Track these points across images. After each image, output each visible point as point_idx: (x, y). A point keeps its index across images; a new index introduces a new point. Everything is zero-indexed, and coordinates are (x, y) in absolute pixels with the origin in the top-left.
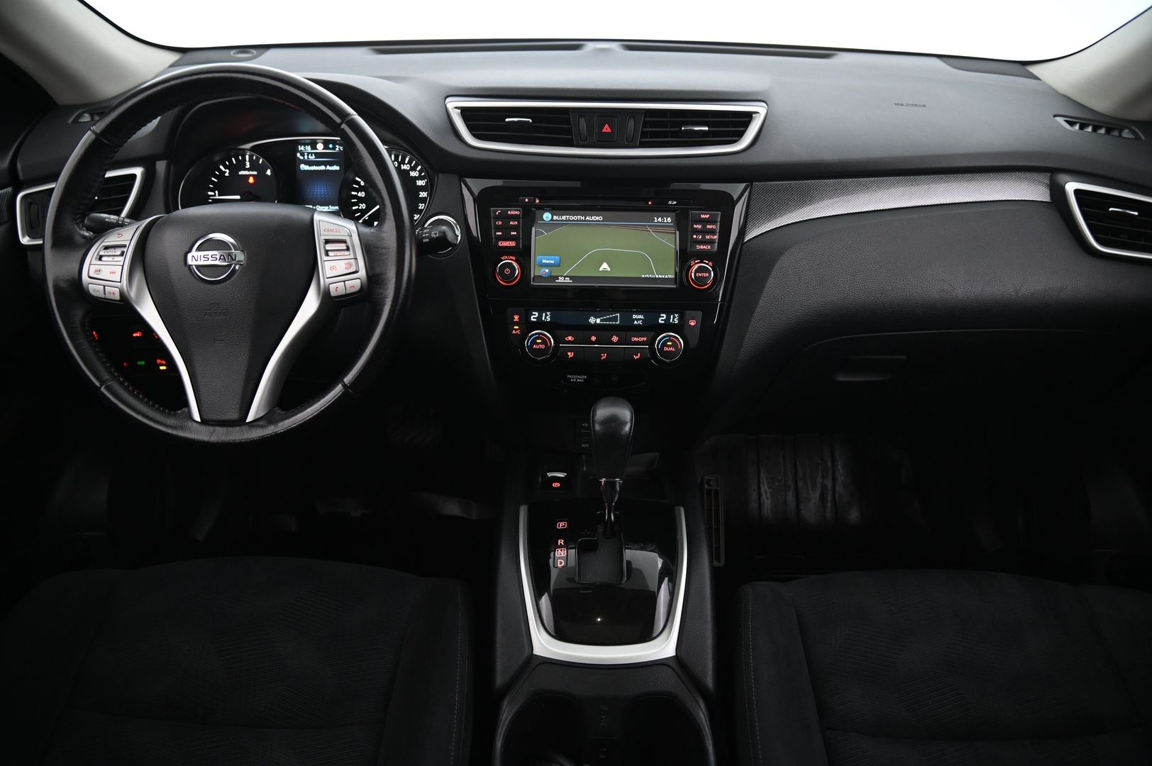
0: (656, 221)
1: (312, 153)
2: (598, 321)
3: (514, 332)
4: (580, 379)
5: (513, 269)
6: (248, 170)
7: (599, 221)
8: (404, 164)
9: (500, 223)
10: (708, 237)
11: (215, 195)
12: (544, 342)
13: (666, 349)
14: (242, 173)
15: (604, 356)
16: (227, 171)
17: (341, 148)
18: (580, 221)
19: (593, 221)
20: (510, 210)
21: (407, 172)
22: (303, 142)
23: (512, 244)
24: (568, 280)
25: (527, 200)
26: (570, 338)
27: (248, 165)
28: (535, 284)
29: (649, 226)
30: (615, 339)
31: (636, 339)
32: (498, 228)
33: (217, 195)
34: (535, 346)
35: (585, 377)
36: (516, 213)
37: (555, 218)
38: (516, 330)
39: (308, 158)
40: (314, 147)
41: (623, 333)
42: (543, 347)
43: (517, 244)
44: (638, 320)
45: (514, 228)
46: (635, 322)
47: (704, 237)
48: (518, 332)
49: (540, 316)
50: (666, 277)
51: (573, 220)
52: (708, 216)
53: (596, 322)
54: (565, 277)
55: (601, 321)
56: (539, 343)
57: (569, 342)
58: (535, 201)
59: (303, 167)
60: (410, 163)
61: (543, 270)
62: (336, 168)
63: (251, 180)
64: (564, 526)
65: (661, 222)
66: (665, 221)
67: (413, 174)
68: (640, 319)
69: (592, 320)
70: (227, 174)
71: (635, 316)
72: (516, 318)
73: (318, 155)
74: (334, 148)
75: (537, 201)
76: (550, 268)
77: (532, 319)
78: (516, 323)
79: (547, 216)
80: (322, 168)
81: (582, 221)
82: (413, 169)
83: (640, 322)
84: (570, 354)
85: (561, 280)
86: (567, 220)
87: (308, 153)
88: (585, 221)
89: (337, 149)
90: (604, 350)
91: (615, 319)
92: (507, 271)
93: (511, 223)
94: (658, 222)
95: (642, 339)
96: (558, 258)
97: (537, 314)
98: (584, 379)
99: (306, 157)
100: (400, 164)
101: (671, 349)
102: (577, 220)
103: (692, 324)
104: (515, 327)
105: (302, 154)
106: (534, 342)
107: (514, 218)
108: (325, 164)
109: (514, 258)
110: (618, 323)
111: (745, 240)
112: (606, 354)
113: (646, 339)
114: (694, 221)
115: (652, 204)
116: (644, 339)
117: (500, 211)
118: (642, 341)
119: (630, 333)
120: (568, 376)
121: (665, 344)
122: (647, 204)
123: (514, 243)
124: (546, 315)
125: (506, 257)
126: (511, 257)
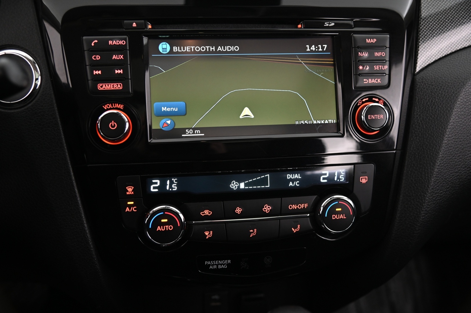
0: (308, 50)
2: (242, 186)
3: (127, 209)
4: (223, 264)
7: (234, 52)
9: (98, 58)
10: (376, 68)
12: (172, 221)
13: (335, 217)
15: (253, 233)
18: (210, 52)
19: (227, 52)
20: (112, 40)
23: (118, 86)
24: (198, 134)
25: (134, 25)
26: (207, 212)
28: (154, 141)
29: (300, 56)
30: (267, 208)
31: (294, 207)
32: (96, 65)
34: (159, 228)
35: (229, 261)
36: (121, 42)
37: (175, 49)
38: (130, 206)
41: (277, 200)
42: (170, 228)
43: (125, 86)
44: (293, 181)
45: (119, 64)
46: (291, 184)
47: (372, 68)
48: (133, 209)
49: (163, 185)
50: (326, 122)
51: (200, 52)
52: (375, 40)
53: (239, 187)
54: (194, 129)
55: (246, 185)
56: (165, 224)
57: (206, 217)
58: (146, 27)
61: (163, 121)
65: (315, 51)
66: (320, 50)
68: (296, 180)
69: (234, 185)
71: (289, 176)
72: (130, 190)
75: (150, 27)
76: (173, 118)
77: (152, 190)
78: (130, 198)
79: (164, 47)
81: (213, 52)
83: (297, 184)
84: (208, 234)
85: (189, 134)
86: (191, 52)
88: (216, 52)
90: (252, 225)
91: (264, 181)
92: (113, 125)
93: (114, 57)
94: (312, 51)
95: (302, 206)
96: (182, 104)
97: (158, 181)
98: (228, 265)
101: (341, 217)
102: (206, 52)
103: (364, 181)
104: (129, 203)
106: (158, 222)
107: (118, 49)
109: (121, 107)
110: (269, 186)
111: (418, 69)
112: (255, 230)
113: (307, 206)
114: (358, 47)
115: (303, 27)
116: (305, 205)
117: (96, 41)
118: (302, 208)
119: (285, 200)
120: (206, 262)
121: (332, 211)
122: (297, 28)
123: (120, 85)
124: (171, 183)
125: (110, 106)
126: (117, 106)
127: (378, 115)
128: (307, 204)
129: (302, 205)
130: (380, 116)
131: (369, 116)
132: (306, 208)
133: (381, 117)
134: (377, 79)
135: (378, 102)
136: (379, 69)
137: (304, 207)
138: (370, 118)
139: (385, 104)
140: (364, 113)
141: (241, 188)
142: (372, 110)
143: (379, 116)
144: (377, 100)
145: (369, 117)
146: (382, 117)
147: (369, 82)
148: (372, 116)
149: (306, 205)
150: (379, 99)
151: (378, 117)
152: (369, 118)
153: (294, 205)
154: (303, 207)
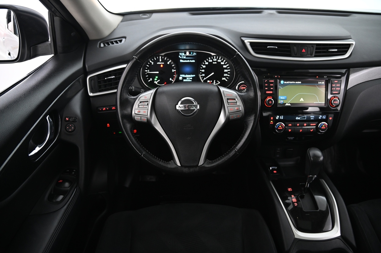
0: (319, 83)
1: (184, 56)
2: (299, 118)
3: (271, 123)
4: (292, 138)
5: (272, 101)
6: (161, 62)
7: (300, 83)
8: (219, 59)
9: (267, 85)
10: (337, 89)
11: (148, 72)
12: (282, 127)
13: (322, 128)
14: (158, 63)
15: (301, 131)
16: (153, 63)
17: (196, 54)
18: (293, 83)
19: (298, 83)
20: (270, 80)
21: (220, 63)
22: (181, 52)
23: (271, 92)
24: (289, 105)
25: (276, 76)
27: (160, 60)
28: (278, 106)
29: (317, 85)
30: (305, 125)
31: (312, 124)
32: (266, 87)
33: (149, 71)
35: (294, 138)
36: (272, 81)
37: (285, 82)
38: (271, 122)
39: (183, 58)
40: (185, 53)
41: (308, 123)
42: (281, 128)
43: (273, 92)
44: (312, 118)
45: (272, 87)
46: (311, 119)
48: (272, 123)
49: (280, 117)
50: (322, 103)
51: (291, 83)
52: (337, 81)
54: (288, 103)
55: (300, 118)
57: (290, 126)
59: (181, 61)
60: (221, 59)
61: (281, 101)
62: (194, 61)
63: (162, 66)
64: (291, 190)
66: (322, 83)
67: (222, 63)
68: (313, 118)
69: (297, 118)
70: (152, 64)
72: (272, 118)
73: (187, 56)
74: (193, 54)
75: (279, 77)
76: (284, 100)
77: (277, 118)
78: (272, 120)
79: (282, 82)
80: (188, 61)
81: (294, 83)
82: (222, 61)
83: (313, 119)
84: (290, 130)
85: (287, 104)
86: (289, 83)
87: (183, 56)
88: (295, 83)
89: (194, 54)
90: (301, 129)
92: (270, 102)
93: (271, 85)
94: (320, 84)
96: (286, 97)
97: (278, 116)
98: (293, 138)
99: (182, 57)
100: (217, 60)
101: (324, 128)
102: (292, 83)
103: (331, 119)
105: (181, 56)
106: (278, 127)
107: (272, 83)
108: (189, 60)
109: (272, 97)
110: (306, 119)
111: (348, 89)
112: (302, 130)
113: (315, 125)
114: (333, 83)
115: (318, 77)
117: (266, 81)
119: (310, 123)
120: (288, 137)
121: (322, 126)
122: (316, 77)
124: (282, 117)
125: (269, 97)
126: (270, 97)
134: (337, 92)
135: (336, 98)
139: (338, 99)
140: (333, 101)
142: (335, 100)
144: (336, 97)
146: (337, 102)
147: (335, 93)
150: (337, 97)
152: (334, 103)
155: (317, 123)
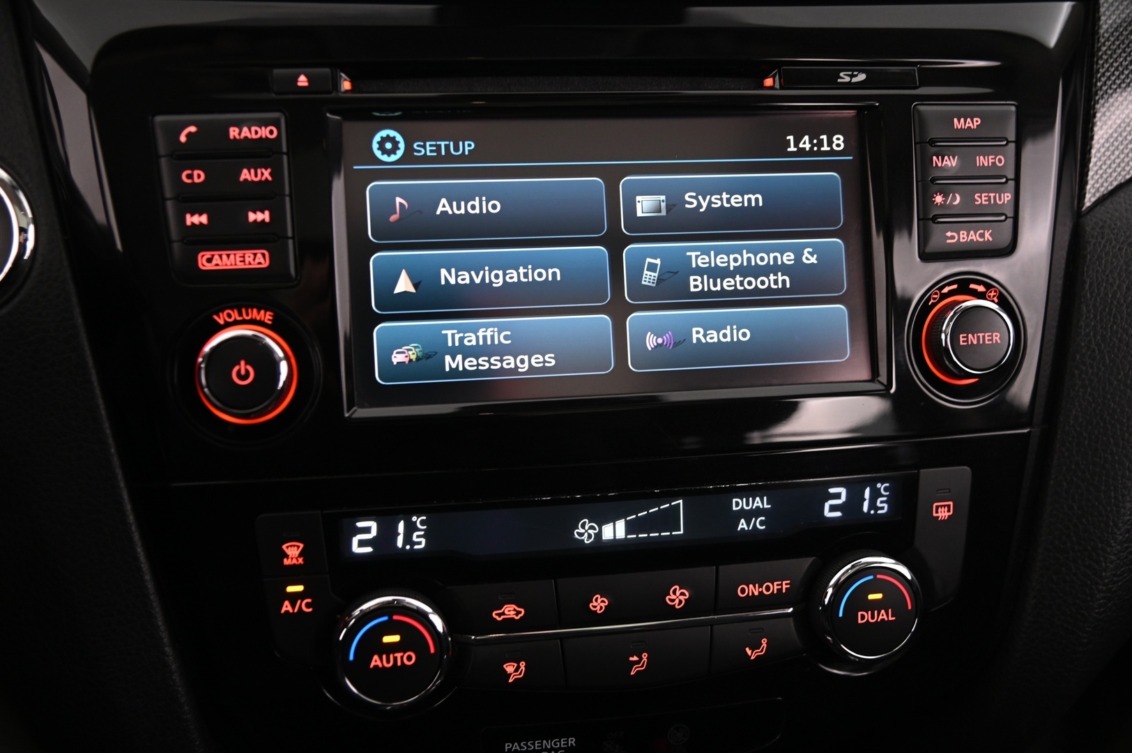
0: (792, 149)
2: (608, 532)
3: (287, 607)
4: (554, 749)
5: (267, 364)
9: (199, 176)
10: (981, 199)
12: (412, 640)
13: (864, 617)
15: (639, 663)
20: (239, 124)
23: (256, 259)
25: (303, 81)
26: (510, 611)
28: (361, 413)
30: (678, 596)
31: (753, 590)
32: (192, 199)
34: (376, 661)
35: (572, 741)
36: (264, 132)
38: (294, 598)
41: (705, 573)
42: (407, 659)
43: (277, 258)
44: (749, 515)
45: (260, 195)
46: (742, 525)
47: (968, 199)
48: (304, 605)
49: (387, 533)
52: (977, 121)
53: (599, 535)
56: (393, 648)
57: (509, 624)
58: (336, 85)
65: (811, 153)
66: (825, 148)
68: (757, 512)
69: (585, 532)
71: (738, 504)
72: (293, 552)
75: (346, 85)
77: (356, 549)
78: (294, 574)
79: (388, 143)
83: (758, 523)
90: (637, 642)
91: (669, 520)
92: (243, 373)
93: (246, 175)
94: (801, 152)
95: (775, 587)
97: (373, 525)
98: (568, 750)
101: (883, 615)
103: (943, 514)
104: (290, 589)
106: (372, 644)
107: (257, 153)
109: (267, 317)
110: (682, 532)
111: (1089, 200)
112: (645, 656)
113: (788, 586)
114: (932, 142)
115: (777, 86)
116: (781, 585)
117: (193, 129)
118: (775, 592)
119: (728, 570)
120: (508, 746)
121: (858, 601)
122: (762, 87)
123: (263, 255)
124: (411, 528)
125: (235, 315)
126: (254, 314)
127: (986, 334)
128: (788, 582)
129: (775, 583)
130: (992, 336)
131: (961, 336)
132: (784, 591)
133: (994, 338)
134: (982, 231)
135: (981, 296)
136: (987, 203)
137: (780, 590)
138: (963, 341)
139: (1004, 302)
140: (947, 326)
141: (604, 538)
142: (968, 320)
143: (988, 336)
144: (981, 289)
145: (961, 339)
146: (997, 338)
147: (961, 240)
148: (970, 336)
149: (786, 584)
150: (988, 286)
151: (987, 338)
152: (961, 343)
153: (751, 586)
154: (777, 589)
155: (804, 564)
